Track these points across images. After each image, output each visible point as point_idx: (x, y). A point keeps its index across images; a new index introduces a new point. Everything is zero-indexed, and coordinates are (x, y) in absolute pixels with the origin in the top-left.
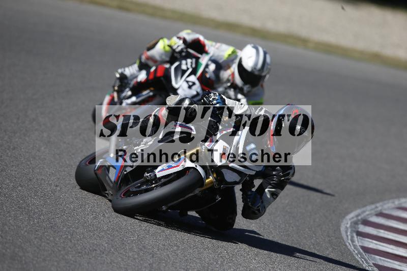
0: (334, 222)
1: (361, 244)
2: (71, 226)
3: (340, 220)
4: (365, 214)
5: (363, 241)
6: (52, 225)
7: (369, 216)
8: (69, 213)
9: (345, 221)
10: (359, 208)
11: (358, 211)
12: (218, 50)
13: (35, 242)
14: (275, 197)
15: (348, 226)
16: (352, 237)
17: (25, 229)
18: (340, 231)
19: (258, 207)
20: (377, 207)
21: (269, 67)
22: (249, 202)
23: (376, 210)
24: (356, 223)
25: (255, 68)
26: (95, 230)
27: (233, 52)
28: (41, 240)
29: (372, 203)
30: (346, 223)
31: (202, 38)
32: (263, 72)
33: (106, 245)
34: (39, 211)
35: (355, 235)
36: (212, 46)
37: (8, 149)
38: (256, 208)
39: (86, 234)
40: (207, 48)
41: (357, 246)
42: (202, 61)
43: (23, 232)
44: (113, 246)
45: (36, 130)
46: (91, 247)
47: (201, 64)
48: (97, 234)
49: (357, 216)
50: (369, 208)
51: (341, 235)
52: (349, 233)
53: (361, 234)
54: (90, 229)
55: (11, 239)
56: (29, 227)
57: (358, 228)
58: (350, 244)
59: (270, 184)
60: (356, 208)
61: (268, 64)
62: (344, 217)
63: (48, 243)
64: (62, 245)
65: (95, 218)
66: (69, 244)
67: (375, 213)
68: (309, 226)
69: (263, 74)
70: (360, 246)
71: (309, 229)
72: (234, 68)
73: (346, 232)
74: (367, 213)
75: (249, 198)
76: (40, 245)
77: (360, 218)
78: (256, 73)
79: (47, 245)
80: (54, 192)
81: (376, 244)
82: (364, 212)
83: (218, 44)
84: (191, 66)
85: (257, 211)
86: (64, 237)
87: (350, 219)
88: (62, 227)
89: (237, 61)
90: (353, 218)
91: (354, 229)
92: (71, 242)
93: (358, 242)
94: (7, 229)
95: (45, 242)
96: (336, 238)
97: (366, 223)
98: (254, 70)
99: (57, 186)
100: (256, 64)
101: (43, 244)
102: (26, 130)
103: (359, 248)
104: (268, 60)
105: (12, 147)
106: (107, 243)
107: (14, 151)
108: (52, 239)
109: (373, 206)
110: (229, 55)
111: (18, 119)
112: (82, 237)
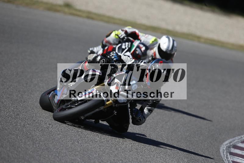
0: (216, 147)
1: (232, 160)
2: (58, 149)
3: (220, 145)
4: (235, 142)
5: (233, 158)
6: (47, 148)
7: (237, 143)
8: (57, 141)
9: (222, 146)
10: (231, 138)
11: (231, 140)
12: (147, 38)
13: (37, 158)
14: (151, 112)
15: (225, 149)
16: (227, 155)
17: (31, 150)
18: (220, 152)
19: (140, 118)
20: (242, 138)
21: (176, 48)
22: (134, 115)
23: (241, 139)
24: (229, 147)
25: (168, 50)
26: (72, 151)
27: (155, 40)
28: (40, 157)
29: (239, 135)
30: (223, 147)
31: (137, 31)
32: (172, 51)
33: (79, 160)
34: (39, 139)
35: (228, 154)
36: (143, 36)
37: (21, 102)
38: (138, 118)
39: (67, 153)
40: (140, 37)
41: (230, 161)
42: (135, 44)
43: (29, 152)
44: (83, 161)
45: (38, 91)
46: (70, 161)
47: (134, 46)
48: (74, 153)
49: (230, 143)
50: (237, 138)
51: (220, 154)
52: (225, 153)
53: (232, 154)
54: (70, 150)
55: (22, 156)
56: (33, 149)
57: (231, 150)
58: (225, 160)
59: (148, 105)
60: (229, 138)
61: (175, 47)
62: (222, 143)
63: (45, 159)
64: (53, 160)
65: (72, 144)
66: (57, 159)
67: (240, 141)
68: (201, 149)
69: (173, 53)
70: (231, 161)
71: (201, 150)
72: (156, 49)
73: (224, 153)
74: (236, 141)
75: (134, 113)
76: (40, 160)
77: (231, 144)
78: (169, 52)
79: (44, 160)
80: (48, 128)
81: (241, 160)
82: (234, 140)
83: (147, 35)
84: (128, 46)
85: (139, 120)
86: (54, 155)
87: (226, 145)
88: (53, 149)
89: (157, 45)
90: (227, 144)
91: (228, 151)
92: (58, 158)
93: (230, 158)
94: (20, 150)
95: (42, 158)
96: (217, 156)
97: (235, 147)
98: (167, 51)
99: (50, 124)
100: (168, 47)
101: (42, 159)
102: (32, 91)
103: (231, 162)
104: (175, 45)
105: (23, 101)
106: (80, 159)
107: (24, 103)
108: (47, 156)
109: (240, 137)
110: (153, 41)
111: (27, 84)
112: (65, 155)
